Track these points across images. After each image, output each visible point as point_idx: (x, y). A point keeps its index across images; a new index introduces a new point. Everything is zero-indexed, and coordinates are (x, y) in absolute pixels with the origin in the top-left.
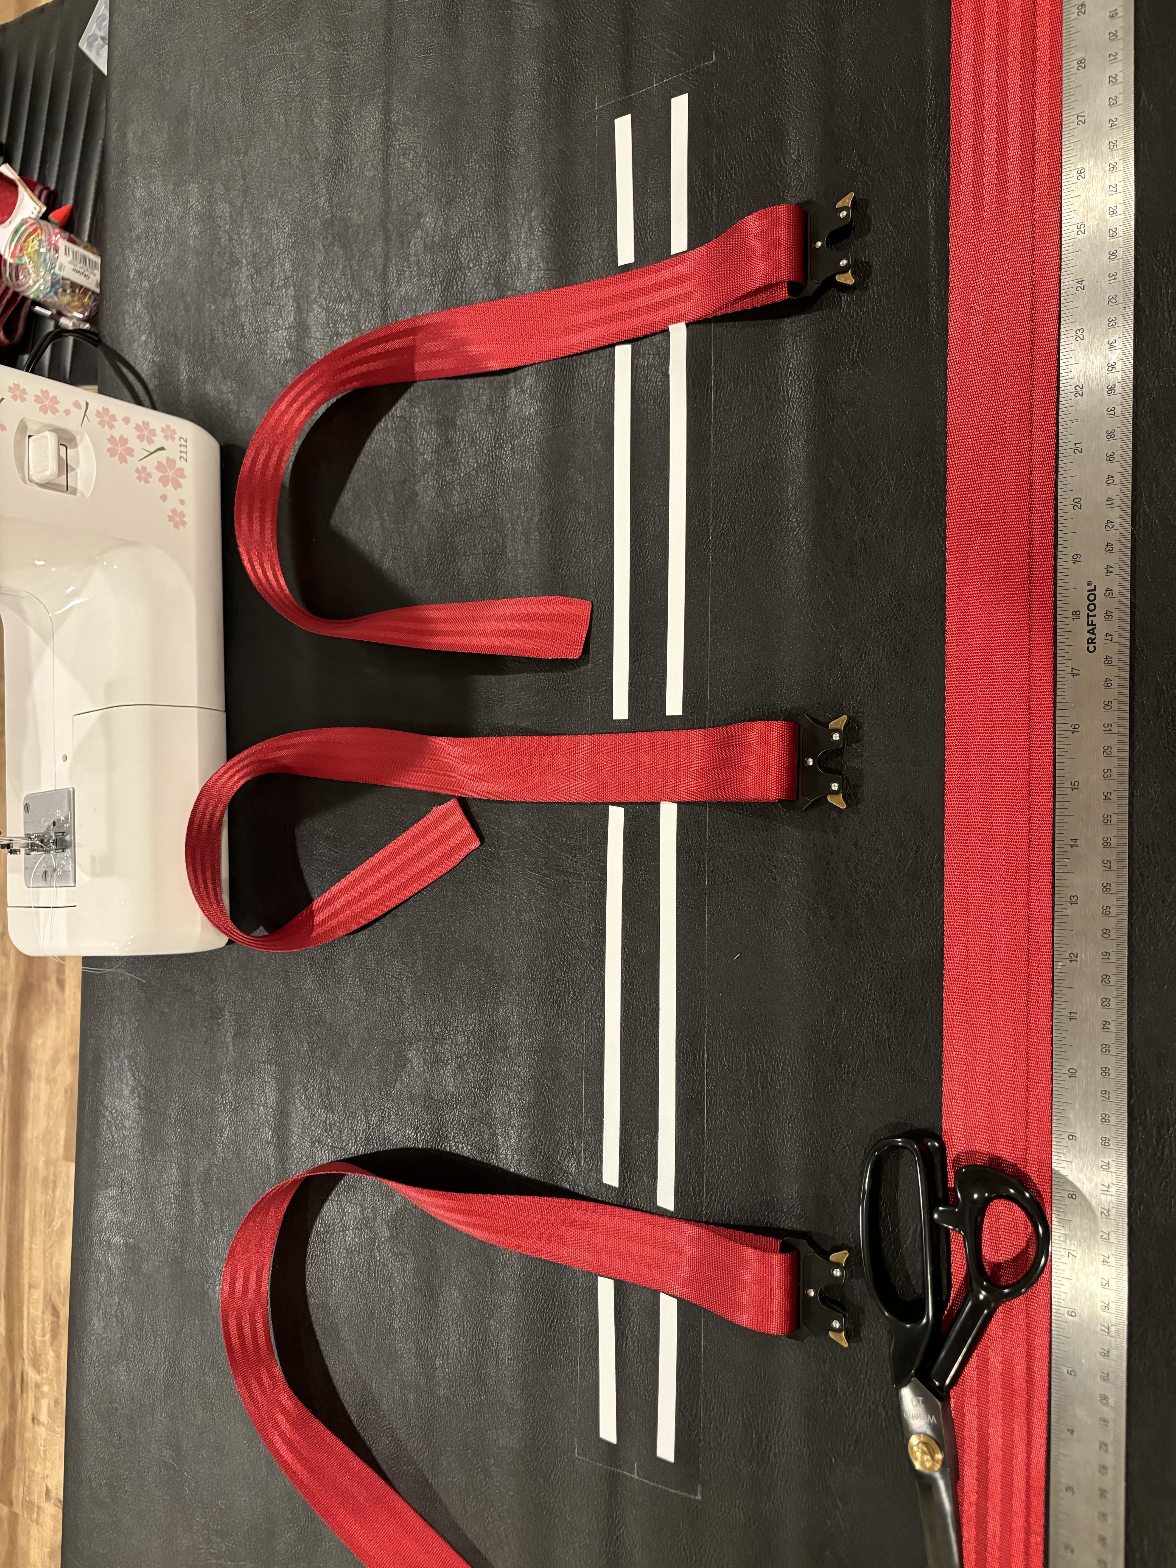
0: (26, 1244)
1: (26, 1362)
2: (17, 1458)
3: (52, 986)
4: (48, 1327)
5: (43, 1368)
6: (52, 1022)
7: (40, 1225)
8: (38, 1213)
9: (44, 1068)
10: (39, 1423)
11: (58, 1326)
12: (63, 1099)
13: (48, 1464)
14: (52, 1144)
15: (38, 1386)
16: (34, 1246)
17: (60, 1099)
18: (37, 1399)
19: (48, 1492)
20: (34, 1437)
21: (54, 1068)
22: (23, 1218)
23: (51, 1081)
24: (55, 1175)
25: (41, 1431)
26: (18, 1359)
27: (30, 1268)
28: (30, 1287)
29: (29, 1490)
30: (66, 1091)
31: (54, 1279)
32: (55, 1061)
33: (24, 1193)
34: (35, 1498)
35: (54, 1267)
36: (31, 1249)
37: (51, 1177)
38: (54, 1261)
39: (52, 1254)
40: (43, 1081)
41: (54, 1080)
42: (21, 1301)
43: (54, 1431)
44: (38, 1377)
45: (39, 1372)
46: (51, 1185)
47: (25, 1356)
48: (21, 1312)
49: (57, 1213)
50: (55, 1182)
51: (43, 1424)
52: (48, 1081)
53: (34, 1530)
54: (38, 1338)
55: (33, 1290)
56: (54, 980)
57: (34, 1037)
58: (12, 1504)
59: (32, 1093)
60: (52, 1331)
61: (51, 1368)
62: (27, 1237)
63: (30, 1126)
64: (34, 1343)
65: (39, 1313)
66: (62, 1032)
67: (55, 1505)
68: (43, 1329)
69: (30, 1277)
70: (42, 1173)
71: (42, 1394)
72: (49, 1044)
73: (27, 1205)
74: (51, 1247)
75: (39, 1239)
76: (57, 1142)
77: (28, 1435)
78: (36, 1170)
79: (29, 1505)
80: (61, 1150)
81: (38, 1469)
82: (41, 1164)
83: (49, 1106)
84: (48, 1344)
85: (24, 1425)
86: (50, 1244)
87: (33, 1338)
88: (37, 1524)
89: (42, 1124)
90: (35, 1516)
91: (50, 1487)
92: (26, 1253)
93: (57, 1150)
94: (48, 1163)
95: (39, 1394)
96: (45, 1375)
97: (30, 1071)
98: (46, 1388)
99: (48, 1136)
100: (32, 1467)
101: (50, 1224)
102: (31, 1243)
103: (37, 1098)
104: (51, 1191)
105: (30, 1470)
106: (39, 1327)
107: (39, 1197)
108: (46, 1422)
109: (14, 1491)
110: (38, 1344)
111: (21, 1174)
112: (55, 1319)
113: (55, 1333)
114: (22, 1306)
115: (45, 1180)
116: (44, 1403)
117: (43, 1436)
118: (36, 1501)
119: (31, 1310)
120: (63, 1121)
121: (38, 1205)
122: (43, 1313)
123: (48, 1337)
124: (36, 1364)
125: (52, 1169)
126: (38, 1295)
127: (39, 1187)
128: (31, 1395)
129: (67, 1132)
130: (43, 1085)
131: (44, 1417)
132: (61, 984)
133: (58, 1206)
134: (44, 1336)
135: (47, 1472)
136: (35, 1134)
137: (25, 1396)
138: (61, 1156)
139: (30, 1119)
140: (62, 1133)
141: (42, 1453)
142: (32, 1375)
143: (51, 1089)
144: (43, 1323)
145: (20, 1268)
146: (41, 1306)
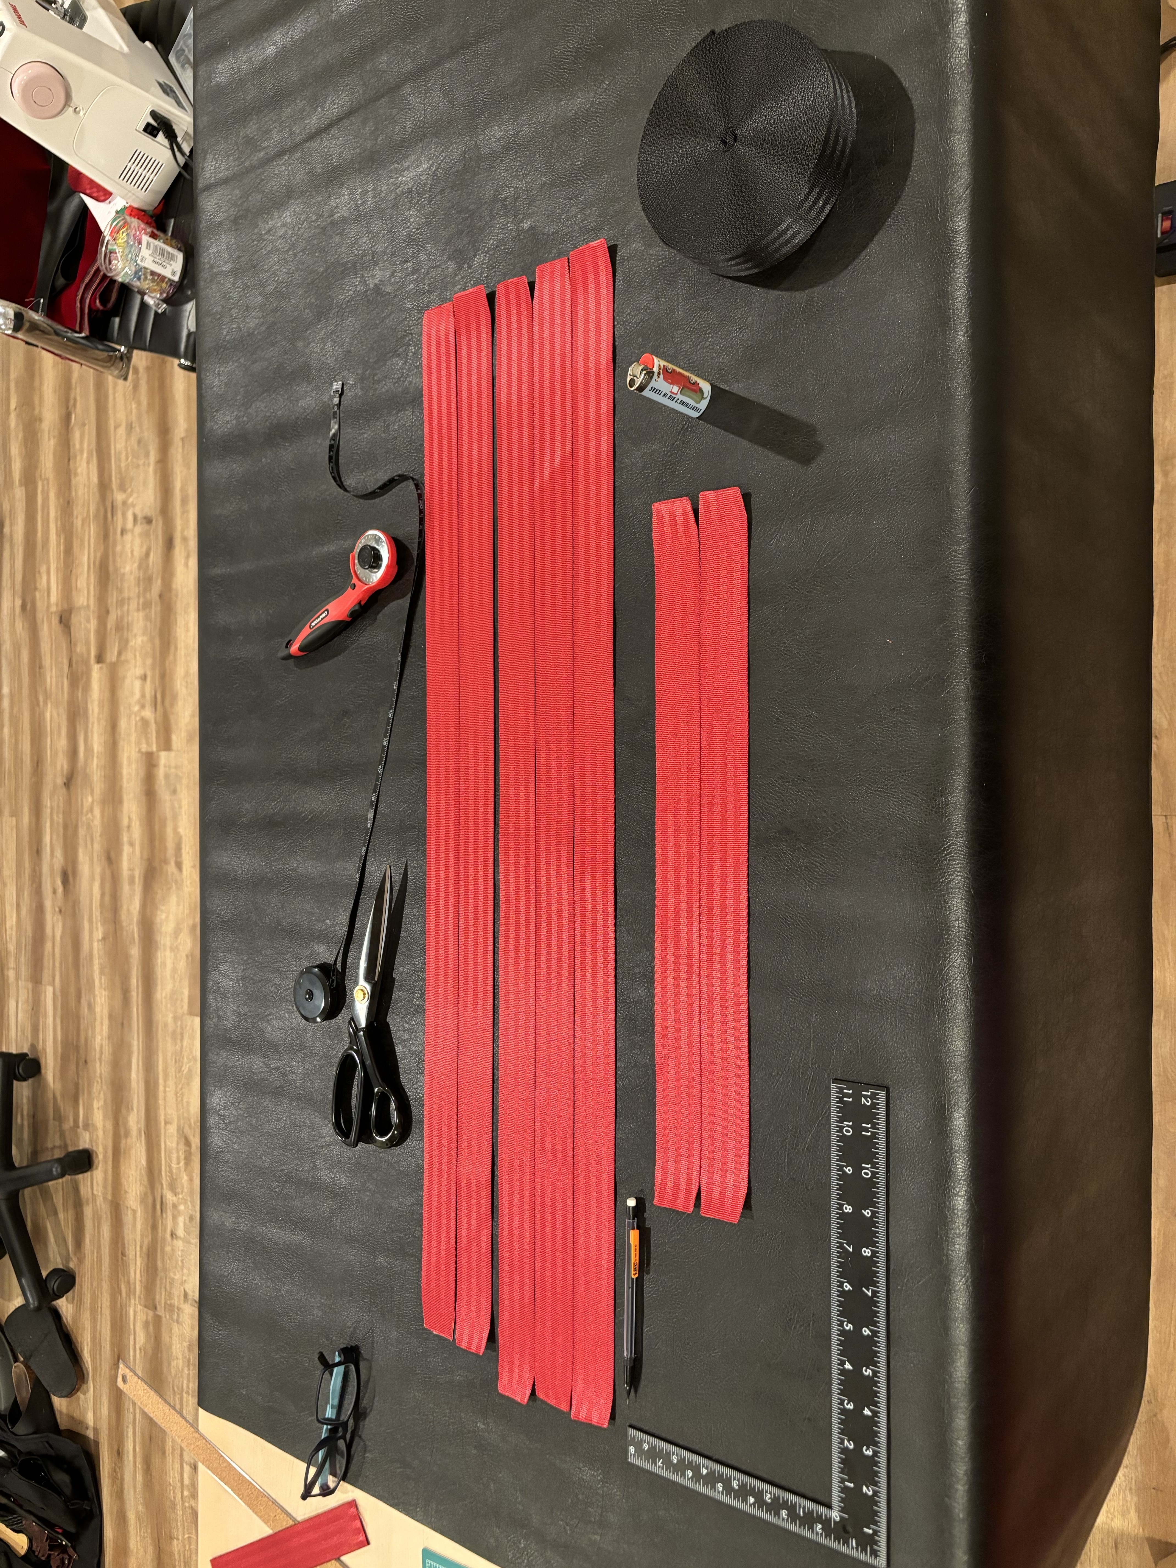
0: (161, 1088)
1: (165, 1186)
2: (160, 1269)
3: (172, 868)
4: (182, 1156)
5: (179, 1190)
6: (173, 899)
7: (172, 1071)
8: (169, 1061)
9: (168, 939)
10: (177, 1237)
11: (190, 1153)
12: (185, 964)
13: (185, 1271)
14: (179, 1002)
15: (175, 1206)
16: (167, 1089)
17: (182, 964)
18: (174, 1218)
19: (186, 1295)
20: (173, 1250)
21: (176, 938)
22: (157, 1066)
23: (174, 949)
24: (182, 1028)
25: (179, 1244)
26: (158, 1186)
27: (165, 1109)
28: (166, 1123)
29: (170, 1295)
30: (187, 956)
31: (185, 1115)
32: (177, 932)
33: (158, 1046)
34: (175, 1302)
35: (185, 1105)
36: (165, 1091)
37: (179, 1030)
38: (185, 1100)
39: (183, 1094)
40: (168, 950)
41: (177, 948)
42: (158, 1136)
43: (189, 1243)
44: (174, 1198)
45: (176, 1194)
46: (179, 1037)
47: (164, 1182)
48: (159, 1145)
49: (185, 1060)
50: (182, 1034)
51: (180, 1238)
52: (172, 949)
53: (176, 1329)
54: (174, 1166)
55: (168, 1126)
56: (173, 863)
57: (159, 913)
58: (156, 1308)
59: (159, 961)
60: (186, 1158)
61: (186, 1190)
62: (161, 1082)
63: (159, 988)
64: (171, 1172)
65: (174, 1145)
66: (181, 907)
67: (192, 1305)
68: (178, 1158)
69: (165, 1115)
70: (171, 1028)
71: (179, 1212)
72: (171, 917)
73: (160, 1055)
74: (181, 1089)
75: (171, 1082)
76: (182, 1000)
77: (168, 1249)
78: (166, 1025)
79: (170, 1308)
80: (186, 1007)
81: (177, 1277)
82: (170, 1020)
83: (174, 970)
84: (183, 1169)
85: (164, 1239)
86: (180, 1086)
87: (170, 1166)
88: (178, 1322)
89: (169, 987)
90: (175, 1317)
91: (188, 1291)
92: (161, 1095)
93: (182, 1007)
94: (175, 1018)
95: (176, 1213)
96: (181, 1196)
97: (156, 942)
98: (182, 1207)
99: (174, 996)
100: (172, 1275)
101: (180, 1070)
102: (165, 1087)
103: (164, 964)
104: (179, 1041)
105: (170, 1278)
106: (174, 1156)
107: (170, 1048)
108: (182, 1236)
109: (157, 1297)
110: (174, 1171)
111: (154, 1029)
112: (188, 1148)
113: (188, 1160)
114: (160, 1141)
115: (174, 1033)
116: (181, 1220)
117: (181, 1248)
118: (176, 1304)
119: (168, 1143)
120: (186, 983)
121: (169, 1054)
122: (178, 1144)
123: (182, 1164)
124: (173, 1188)
125: (179, 1023)
126: (172, 1129)
127: (169, 1039)
128: (169, 1214)
129: (190, 991)
130: (168, 953)
131: (180, 1232)
132: (179, 866)
133: (185, 1054)
134: (178, 1163)
135: (184, 1278)
136: (164, 995)
137: (164, 1216)
138: (186, 1012)
139: (159, 982)
140: (186, 992)
141: (180, 1263)
142: (170, 1197)
143: (175, 956)
144: (178, 1152)
145: (157, 1108)
146: (175, 1139)
